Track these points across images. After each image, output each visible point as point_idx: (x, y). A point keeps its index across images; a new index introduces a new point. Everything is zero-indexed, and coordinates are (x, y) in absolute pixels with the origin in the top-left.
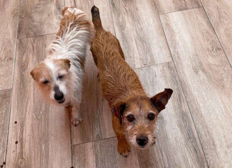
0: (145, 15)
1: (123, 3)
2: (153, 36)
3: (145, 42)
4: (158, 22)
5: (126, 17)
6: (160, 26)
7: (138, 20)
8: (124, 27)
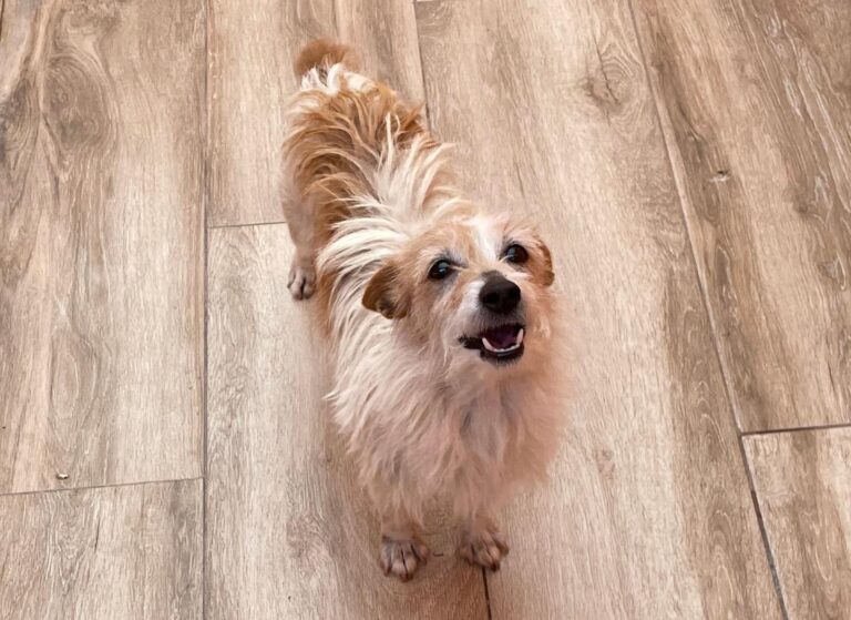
0: (139, 224)
1: (51, 148)
2: (146, 334)
3: (100, 360)
4: (193, 267)
5: (44, 223)
6: (197, 287)
7: (98, 244)
8: (20, 272)
